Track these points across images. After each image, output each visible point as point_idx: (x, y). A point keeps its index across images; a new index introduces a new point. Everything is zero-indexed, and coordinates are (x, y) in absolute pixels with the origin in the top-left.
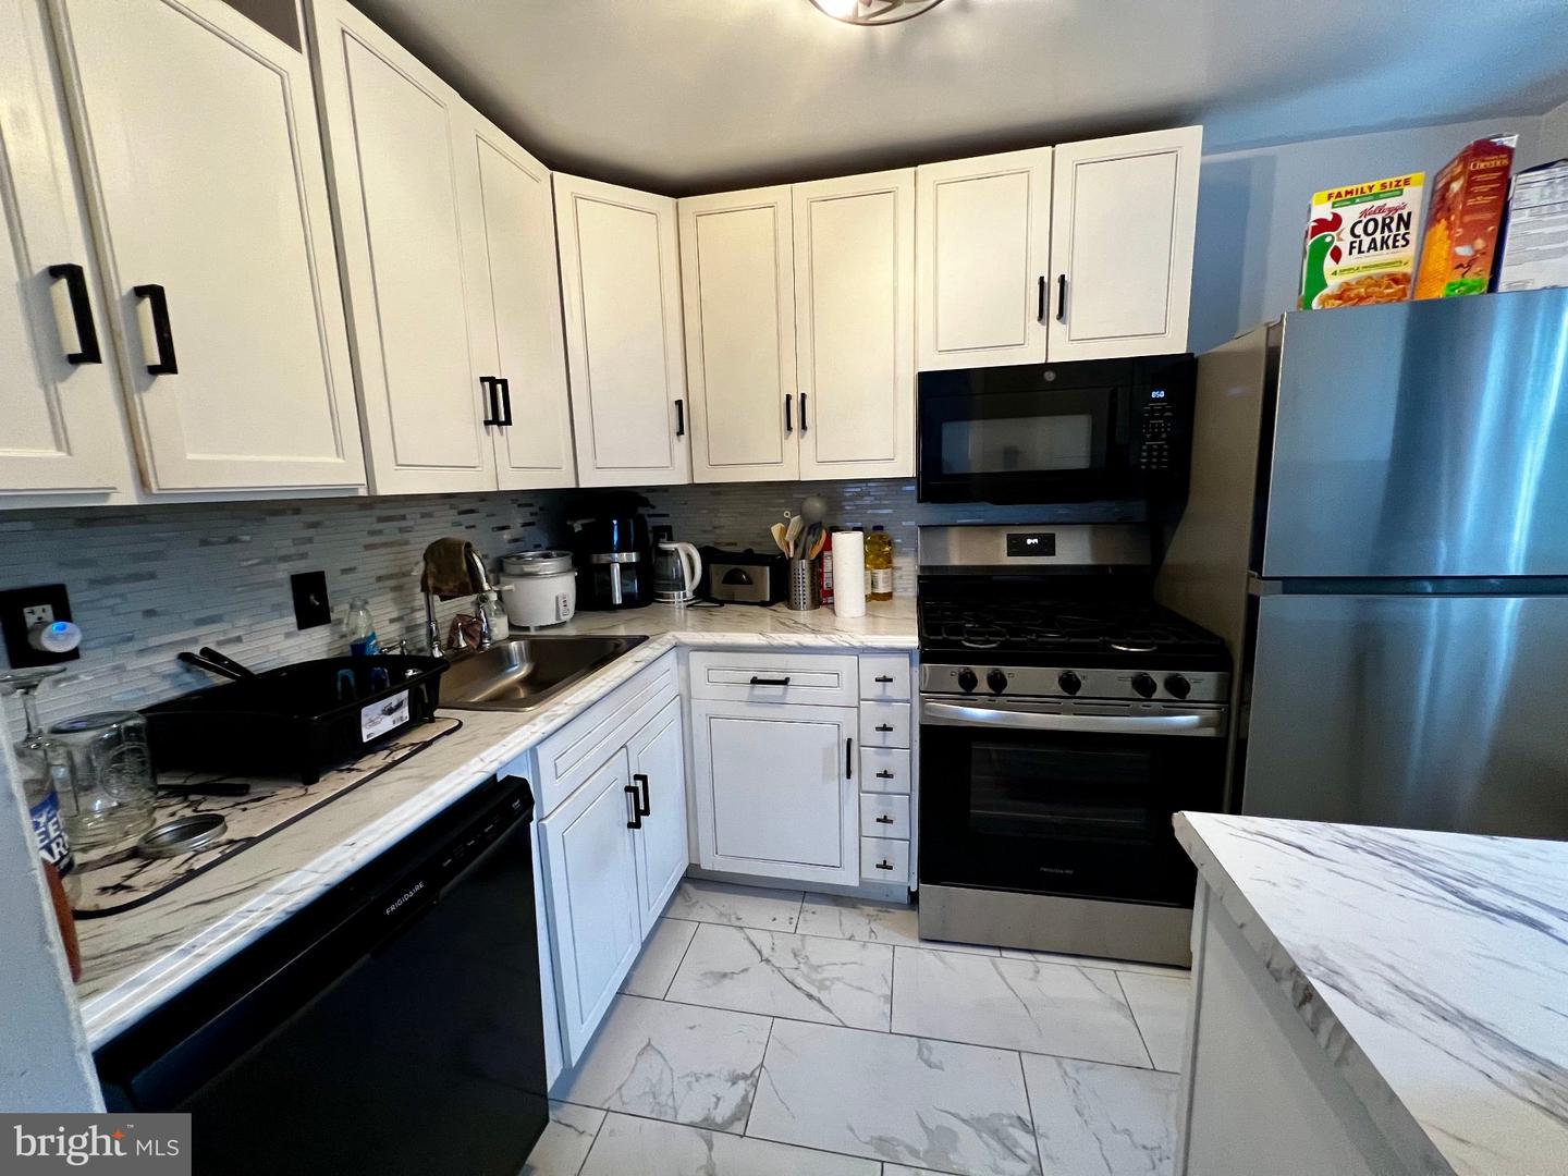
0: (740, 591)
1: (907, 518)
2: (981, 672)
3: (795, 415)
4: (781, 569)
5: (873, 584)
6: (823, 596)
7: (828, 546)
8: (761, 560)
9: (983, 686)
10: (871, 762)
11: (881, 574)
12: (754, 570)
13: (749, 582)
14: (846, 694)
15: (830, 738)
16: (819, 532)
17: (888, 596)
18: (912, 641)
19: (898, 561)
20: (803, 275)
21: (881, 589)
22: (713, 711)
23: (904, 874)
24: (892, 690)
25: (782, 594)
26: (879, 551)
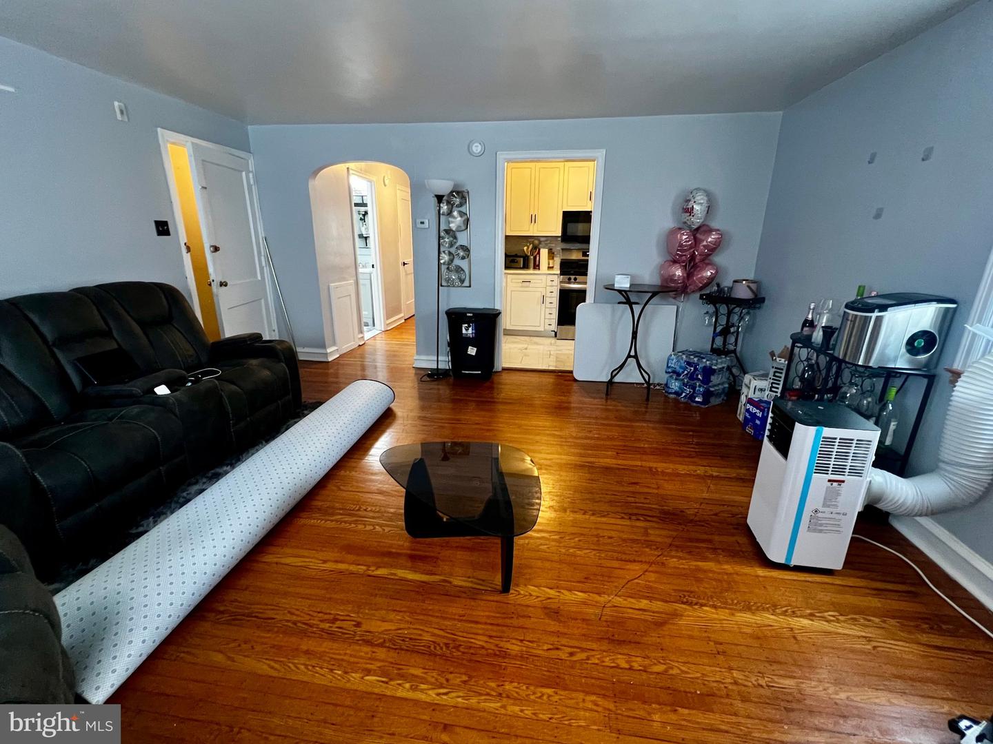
0: (513, 265)
1: (558, 247)
2: (573, 277)
3: (533, 219)
4: (526, 258)
5: (549, 264)
6: (537, 266)
7: (539, 253)
8: (520, 257)
9: (572, 280)
10: (548, 300)
11: (551, 261)
12: (518, 259)
13: (517, 262)
14: (543, 285)
15: (539, 295)
16: (536, 249)
17: (553, 267)
18: (559, 272)
19: (555, 259)
20: (537, 186)
21: (551, 265)
22: (514, 289)
23: (554, 327)
24: (554, 283)
25: (526, 267)
26: (551, 255)
